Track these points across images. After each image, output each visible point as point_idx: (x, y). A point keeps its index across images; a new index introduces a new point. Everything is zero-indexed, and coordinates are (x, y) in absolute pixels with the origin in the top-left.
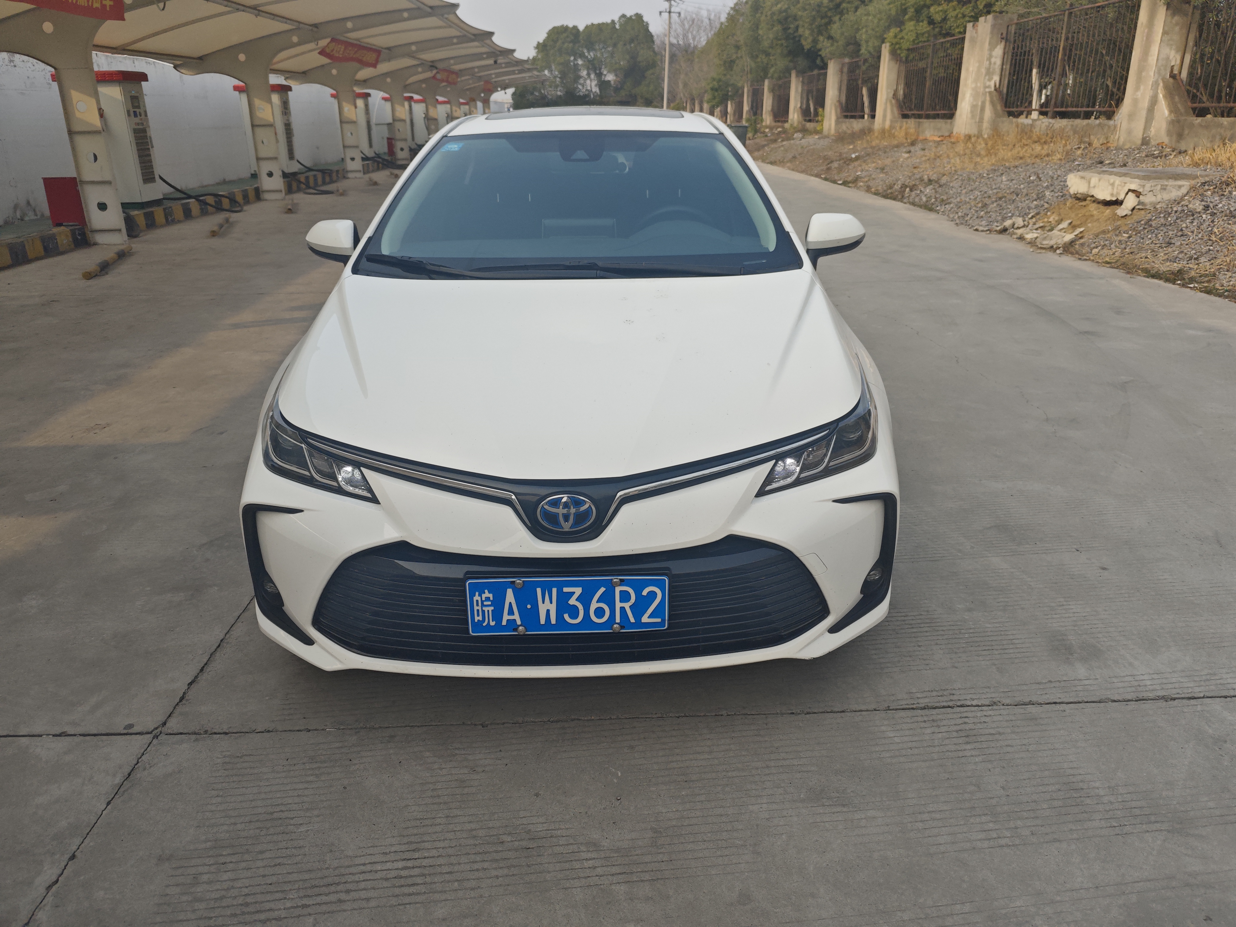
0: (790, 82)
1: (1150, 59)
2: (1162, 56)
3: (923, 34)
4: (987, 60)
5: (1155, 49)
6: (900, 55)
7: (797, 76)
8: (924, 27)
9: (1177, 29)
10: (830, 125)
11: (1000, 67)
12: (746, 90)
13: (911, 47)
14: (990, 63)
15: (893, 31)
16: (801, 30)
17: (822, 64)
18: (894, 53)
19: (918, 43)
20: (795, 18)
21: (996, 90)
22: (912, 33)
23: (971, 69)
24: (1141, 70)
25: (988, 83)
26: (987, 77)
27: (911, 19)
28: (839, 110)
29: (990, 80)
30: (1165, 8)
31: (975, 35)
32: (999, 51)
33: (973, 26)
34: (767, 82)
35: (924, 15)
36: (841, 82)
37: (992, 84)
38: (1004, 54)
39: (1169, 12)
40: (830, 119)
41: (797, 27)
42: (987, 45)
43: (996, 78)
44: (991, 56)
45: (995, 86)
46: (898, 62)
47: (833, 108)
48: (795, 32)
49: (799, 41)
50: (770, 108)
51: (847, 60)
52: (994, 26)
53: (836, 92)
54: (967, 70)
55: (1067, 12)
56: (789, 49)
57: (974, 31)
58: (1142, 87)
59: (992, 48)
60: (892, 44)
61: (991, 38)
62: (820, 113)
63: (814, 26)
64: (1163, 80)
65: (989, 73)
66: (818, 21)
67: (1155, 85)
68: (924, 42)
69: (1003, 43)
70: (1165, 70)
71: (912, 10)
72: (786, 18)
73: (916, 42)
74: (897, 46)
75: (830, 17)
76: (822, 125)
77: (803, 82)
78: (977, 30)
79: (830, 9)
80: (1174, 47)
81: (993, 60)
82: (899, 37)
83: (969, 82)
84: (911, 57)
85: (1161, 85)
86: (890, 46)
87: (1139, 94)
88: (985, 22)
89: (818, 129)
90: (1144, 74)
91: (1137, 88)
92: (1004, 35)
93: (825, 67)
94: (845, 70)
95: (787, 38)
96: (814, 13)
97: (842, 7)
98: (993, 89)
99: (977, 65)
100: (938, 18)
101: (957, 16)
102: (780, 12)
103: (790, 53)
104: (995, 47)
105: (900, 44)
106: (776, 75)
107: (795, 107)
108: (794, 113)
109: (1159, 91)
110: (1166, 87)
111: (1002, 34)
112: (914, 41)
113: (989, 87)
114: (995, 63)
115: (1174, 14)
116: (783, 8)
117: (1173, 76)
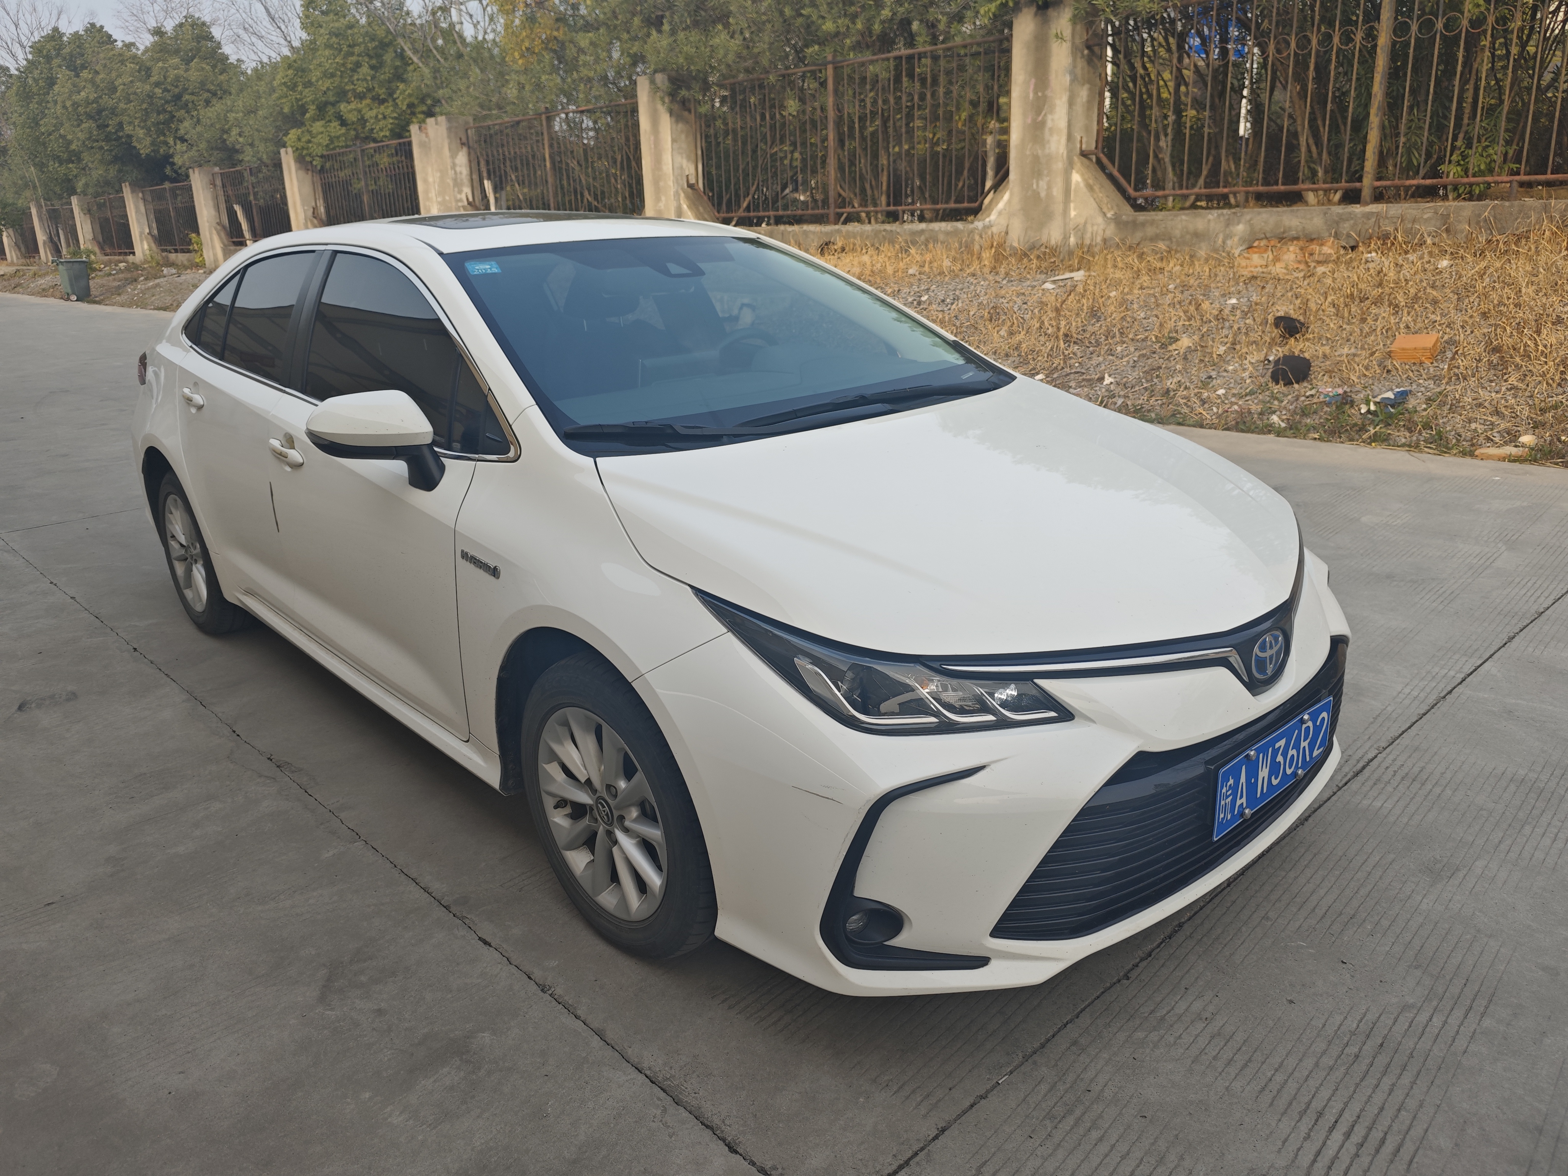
0: (122, 200)
1: (665, 168)
2: (677, 165)
3: (338, 137)
4: (451, 168)
5: (667, 158)
6: (311, 162)
7: (133, 192)
8: (335, 128)
9: (683, 136)
10: (215, 255)
11: (469, 177)
12: (34, 211)
13: (325, 153)
14: (456, 173)
15: (293, 134)
16: (128, 129)
17: (174, 175)
18: (303, 161)
19: (334, 149)
20: (113, 111)
21: (469, 203)
22: (323, 135)
23: (431, 180)
24: (656, 181)
25: (459, 196)
26: (456, 189)
27: (314, 119)
28: (223, 234)
29: (460, 192)
30: (668, 115)
31: (427, 140)
32: (462, 158)
33: (420, 128)
34: (74, 200)
35: (330, 113)
36: (216, 198)
37: (463, 196)
38: (470, 161)
39: (673, 119)
40: (213, 247)
41: (120, 125)
42: (446, 152)
43: (467, 190)
44: (454, 166)
45: (467, 199)
46: (310, 173)
47: (214, 232)
48: (117, 131)
49: (129, 144)
50: (90, 236)
51: (217, 169)
52: (449, 129)
53: (213, 212)
54: (425, 181)
55: (544, 117)
56: (113, 154)
57: (424, 135)
58: (663, 198)
59: (453, 156)
60: (297, 149)
61: (450, 144)
62: (193, 240)
63: (149, 123)
64: (682, 189)
65: (457, 184)
66: (154, 117)
67: (677, 194)
68: (342, 147)
69: (465, 149)
70: (682, 179)
71: (313, 107)
72: (99, 112)
73: (331, 147)
74: (305, 152)
75: (170, 112)
76: (201, 255)
77: (144, 199)
78: (427, 134)
79: (167, 102)
80: (684, 156)
81: (458, 169)
82: (303, 140)
83: (432, 194)
84: (328, 165)
85: (682, 195)
86: (294, 152)
87: (662, 205)
88: (437, 124)
89: (197, 260)
90: (661, 184)
91: (658, 199)
92: (464, 140)
93: (181, 177)
94: (219, 182)
95: (107, 139)
96: (144, 106)
97: (184, 99)
98: (466, 203)
99: (438, 174)
100: (352, 117)
101: (377, 116)
102: (88, 103)
103: (116, 159)
104: (457, 155)
105: (307, 149)
106: (91, 190)
107: (141, 234)
108: (142, 241)
109: (682, 202)
110: (687, 197)
111: (461, 139)
112: (327, 146)
113: (461, 200)
114: (461, 173)
115: (677, 122)
116: (91, 97)
117: (690, 186)
